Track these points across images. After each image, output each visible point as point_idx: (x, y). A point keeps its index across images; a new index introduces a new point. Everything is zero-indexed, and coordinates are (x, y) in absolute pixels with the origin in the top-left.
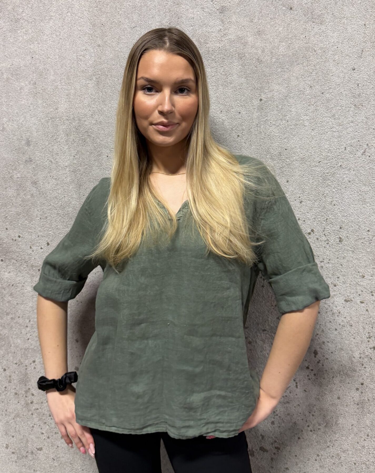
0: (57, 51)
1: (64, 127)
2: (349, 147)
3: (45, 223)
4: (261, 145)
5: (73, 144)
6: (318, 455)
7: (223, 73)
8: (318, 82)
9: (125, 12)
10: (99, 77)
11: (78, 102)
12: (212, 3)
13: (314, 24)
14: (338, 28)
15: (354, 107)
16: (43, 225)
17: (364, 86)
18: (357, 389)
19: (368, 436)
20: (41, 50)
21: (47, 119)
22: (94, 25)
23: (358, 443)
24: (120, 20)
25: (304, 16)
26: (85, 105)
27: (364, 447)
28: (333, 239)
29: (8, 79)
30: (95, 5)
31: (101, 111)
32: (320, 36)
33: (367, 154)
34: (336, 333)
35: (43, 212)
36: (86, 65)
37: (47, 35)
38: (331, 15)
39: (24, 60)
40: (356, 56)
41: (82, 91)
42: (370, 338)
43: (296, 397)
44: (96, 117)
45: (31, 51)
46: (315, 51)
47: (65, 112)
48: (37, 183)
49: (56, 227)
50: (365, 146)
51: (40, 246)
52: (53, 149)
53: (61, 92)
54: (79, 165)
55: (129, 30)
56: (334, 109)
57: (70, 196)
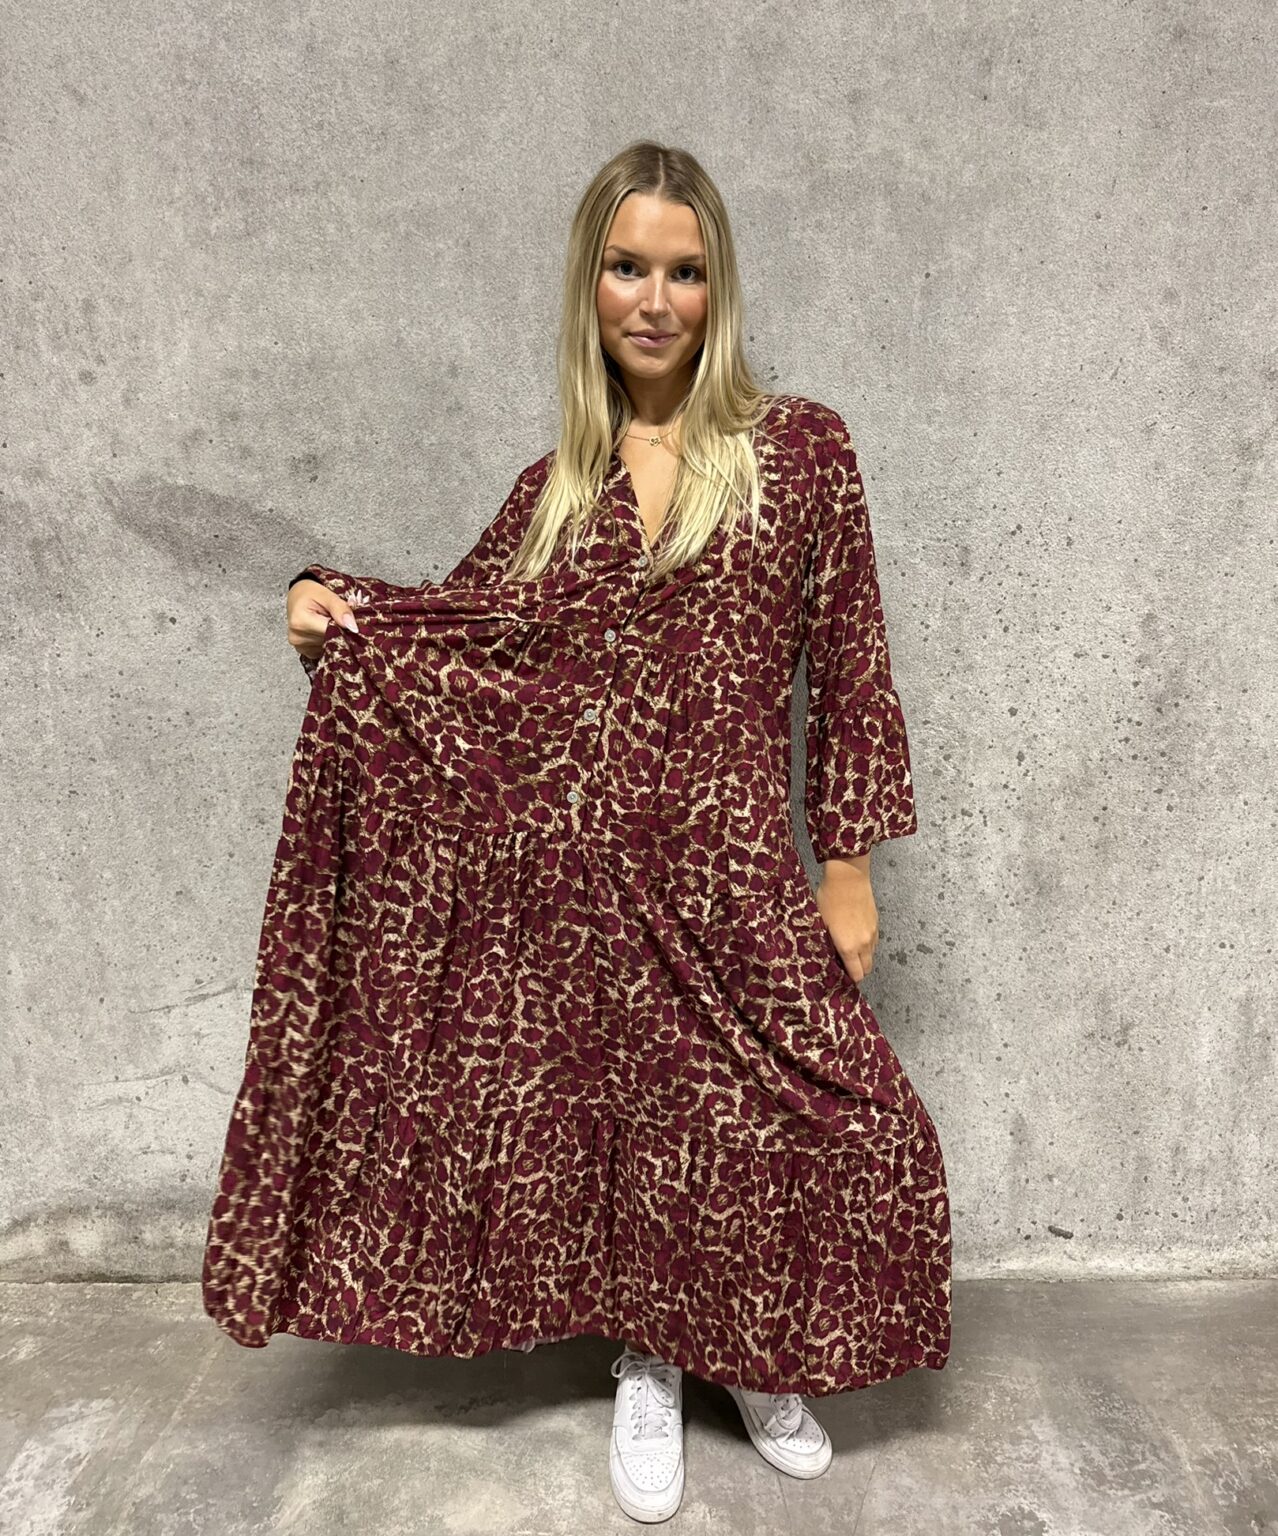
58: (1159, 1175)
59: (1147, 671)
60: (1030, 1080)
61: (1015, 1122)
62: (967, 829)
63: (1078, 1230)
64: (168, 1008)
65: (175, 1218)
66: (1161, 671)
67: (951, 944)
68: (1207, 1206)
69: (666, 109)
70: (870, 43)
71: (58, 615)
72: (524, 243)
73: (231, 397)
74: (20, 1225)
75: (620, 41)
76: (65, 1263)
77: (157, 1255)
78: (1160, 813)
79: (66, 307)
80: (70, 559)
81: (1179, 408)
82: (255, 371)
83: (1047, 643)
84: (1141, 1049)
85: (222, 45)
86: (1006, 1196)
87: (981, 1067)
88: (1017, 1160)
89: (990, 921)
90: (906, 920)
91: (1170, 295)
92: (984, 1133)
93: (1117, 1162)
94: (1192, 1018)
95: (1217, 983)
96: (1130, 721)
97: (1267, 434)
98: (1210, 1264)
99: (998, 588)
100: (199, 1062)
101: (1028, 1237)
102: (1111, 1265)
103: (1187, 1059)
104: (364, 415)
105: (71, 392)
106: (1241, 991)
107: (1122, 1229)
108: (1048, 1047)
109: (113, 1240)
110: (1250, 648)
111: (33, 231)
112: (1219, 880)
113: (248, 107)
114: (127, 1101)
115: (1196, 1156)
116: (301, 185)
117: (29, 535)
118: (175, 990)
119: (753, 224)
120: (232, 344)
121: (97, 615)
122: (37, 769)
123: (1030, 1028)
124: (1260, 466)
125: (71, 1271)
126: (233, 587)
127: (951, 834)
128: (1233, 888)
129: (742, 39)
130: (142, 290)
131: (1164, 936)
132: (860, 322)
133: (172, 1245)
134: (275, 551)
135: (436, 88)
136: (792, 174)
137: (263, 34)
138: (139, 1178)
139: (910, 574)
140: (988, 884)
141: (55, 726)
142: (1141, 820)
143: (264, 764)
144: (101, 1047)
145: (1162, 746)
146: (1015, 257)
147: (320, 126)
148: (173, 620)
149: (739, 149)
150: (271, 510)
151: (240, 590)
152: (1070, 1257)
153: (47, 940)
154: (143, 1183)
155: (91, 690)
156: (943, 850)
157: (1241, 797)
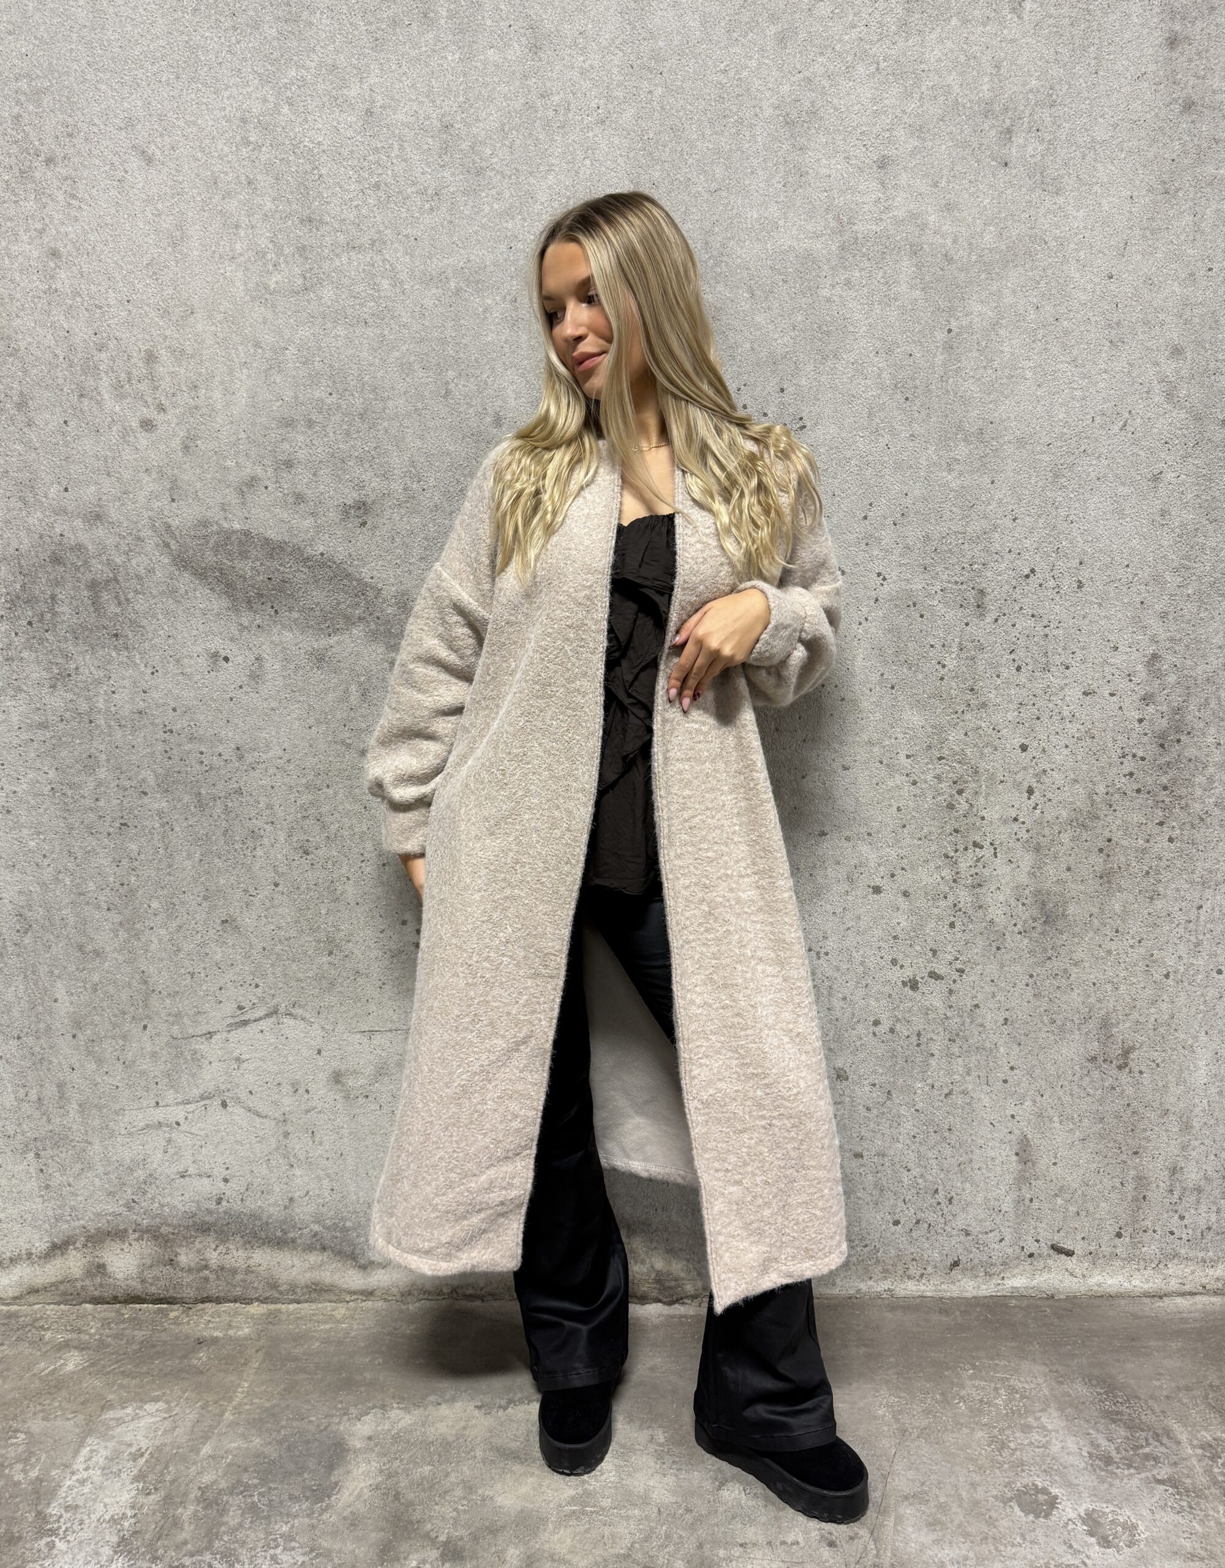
4: (947, 416)
6: (1031, 976)
7: (882, 281)
9: (698, 161)
12: (864, 149)
18: (1101, 850)
19: (1117, 931)
23: (1100, 946)
24: (689, 176)
27: (1109, 952)
28: (1068, 583)
29: (458, 291)
34: (1066, 752)
37: (542, 204)
39: (492, 252)
42: (1124, 757)
43: (995, 873)
45: (509, 234)
46: (1046, 243)
50: (1127, 415)
55: (706, 196)
56: (1076, 348)
58: (1156, 1194)
59: (1151, 709)
60: (1035, 1101)
61: (1020, 1143)
62: (978, 860)
63: (1079, 1248)
64: (210, 1034)
65: (211, 1240)
66: (1164, 708)
67: (961, 971)
68: (1203, 1224)
71: (114, 654)
73: (286, 446)
74: (58, 1248)
75: (663, 108)
76: (101, 1285)
77: (191, 1277)
78: (1161, 845)
79: (129, 357)
80: (127, 600)
81: (1185, 457)
82: (310, 420)
83: (1057, 682)
84: (1141, 1072)
85: (285, 109)
86: (1011, 1214)
87: (989, 1089)
88: (1022, 1180)
89: (998, 948)
90: (918, 948)
91: (1177, 352)
92: (992, 1154)
93: (1117, 1181)
96: (1134, 756)
98: (1204, 1281)
99: (1011, 629)
100: (238, 1086)
101: (1031, 1255)
102: (1109, 1282)
103: (1185, 1082)
104: (413, 464)
105: (132, 439)
107: (1122, 1246)
108: (1052, 1070)
109: (148, 1262)
111: (99, 284)
113: (308, 167)
114: (167, 1125)
115: (1192, 1176)
116: (357, 243)
117: (89, 576)
118: (218, 1016)
119: (785, 281)
120: (288, 395)
121: (152, 653)
122: (89, 802)
123: (1036, 1051)
125: (107, 1294)
126: (284, 627)
127: (963, 866)
129: (777, 108)
130: (203, 341)
132: (885, 375)
133: (206, 1267)
134: (325, 593)
135: (488, 151)
136: (822, 235)
137: (325, 99)
138: (177, 1201)
139: (927, 614)
140: (996, 913)
141: (108, 760)
143: (310, 797)
144: (143, 1073)
145: (1164, 780)
146: (1032, 315)
147: (377, 186)
148: (226, 659)
149: (774, 211)
150: (322, 554)
151: (291, 630)
152: (1072, 1274)
153: (93, 969)
154: (180, 1206)
155: (145, 726)
156: (955, 881)
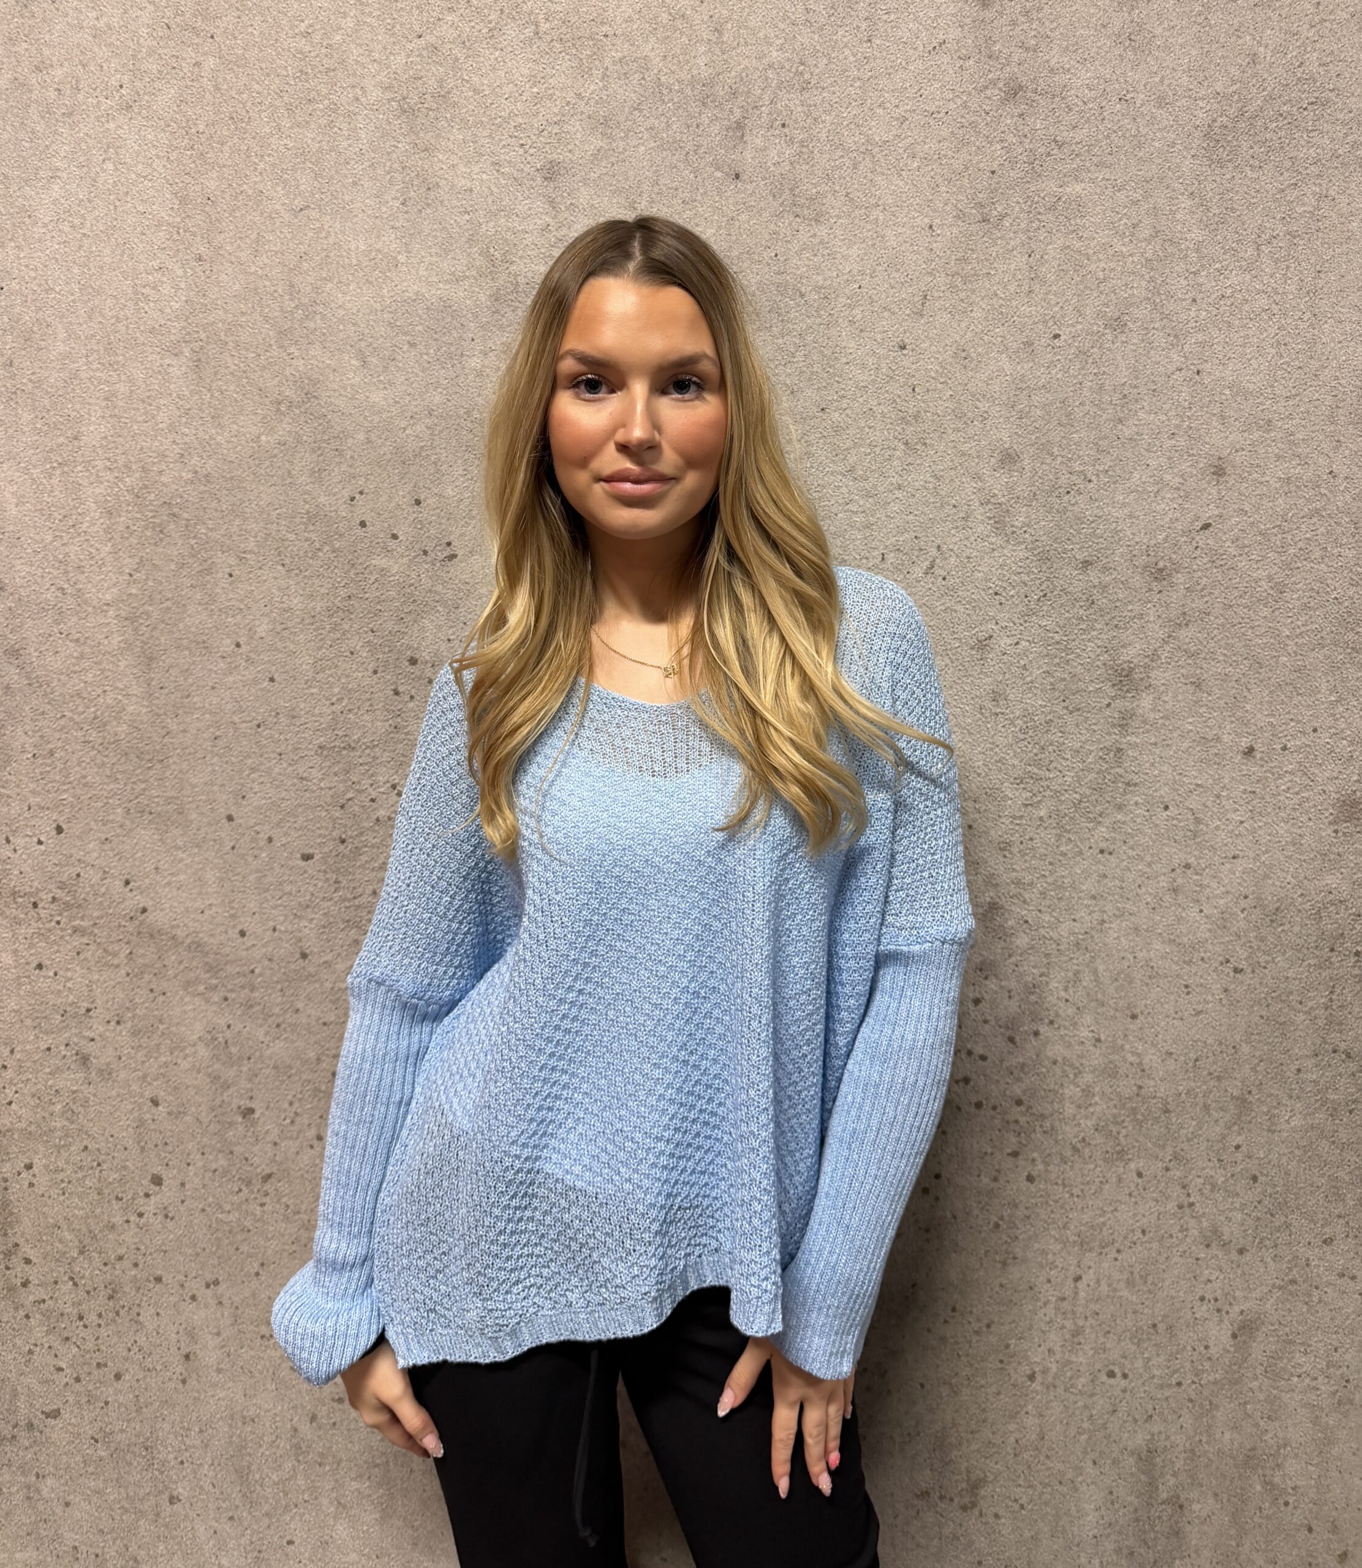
0: (76, 271)
1: (98, 491)
2: (892, 555)
3: (48, 769)
5: (127, 538)
8: (810, 379)
10: (202, 348)
11: (140, 419)
13: (797, 219)
14: (861, 233)
15: (903, 447)
16: (41, 774)
17: (928, 391)
20: (26, 266)
21: (48, 466)
22: (184, 201)
25: (771, 198)
26: (161, 426)
30: (186, 141)
31: (210, 445)
32: (815, 255)
33: (938, 571)
35: (42, 737)
36: (163, 313)
38: (842, 198)
40: (908, 312)
41: (152, 387)
44: (193, 462)
47: (101, 446)
48: (21, 652)
49: (84, 781)
51: (34, 835)
52: (67, 555)
53: (89, 388)
54: (146, 598)
57: (122, 690)
69: (285, 182)
70: (570, 96)
72: (88, 363)
94: (1070, 1474)
95: (1104, 1426)
97: (1154, 656)
106: (1140, 1439)
110: (1140, 955)
112: (1103, 1283)
124: (1146, 701)
128: (1125, 1293)
131: (1027, 1358)
142: (990, 1193)
157: (1132, 1166)
